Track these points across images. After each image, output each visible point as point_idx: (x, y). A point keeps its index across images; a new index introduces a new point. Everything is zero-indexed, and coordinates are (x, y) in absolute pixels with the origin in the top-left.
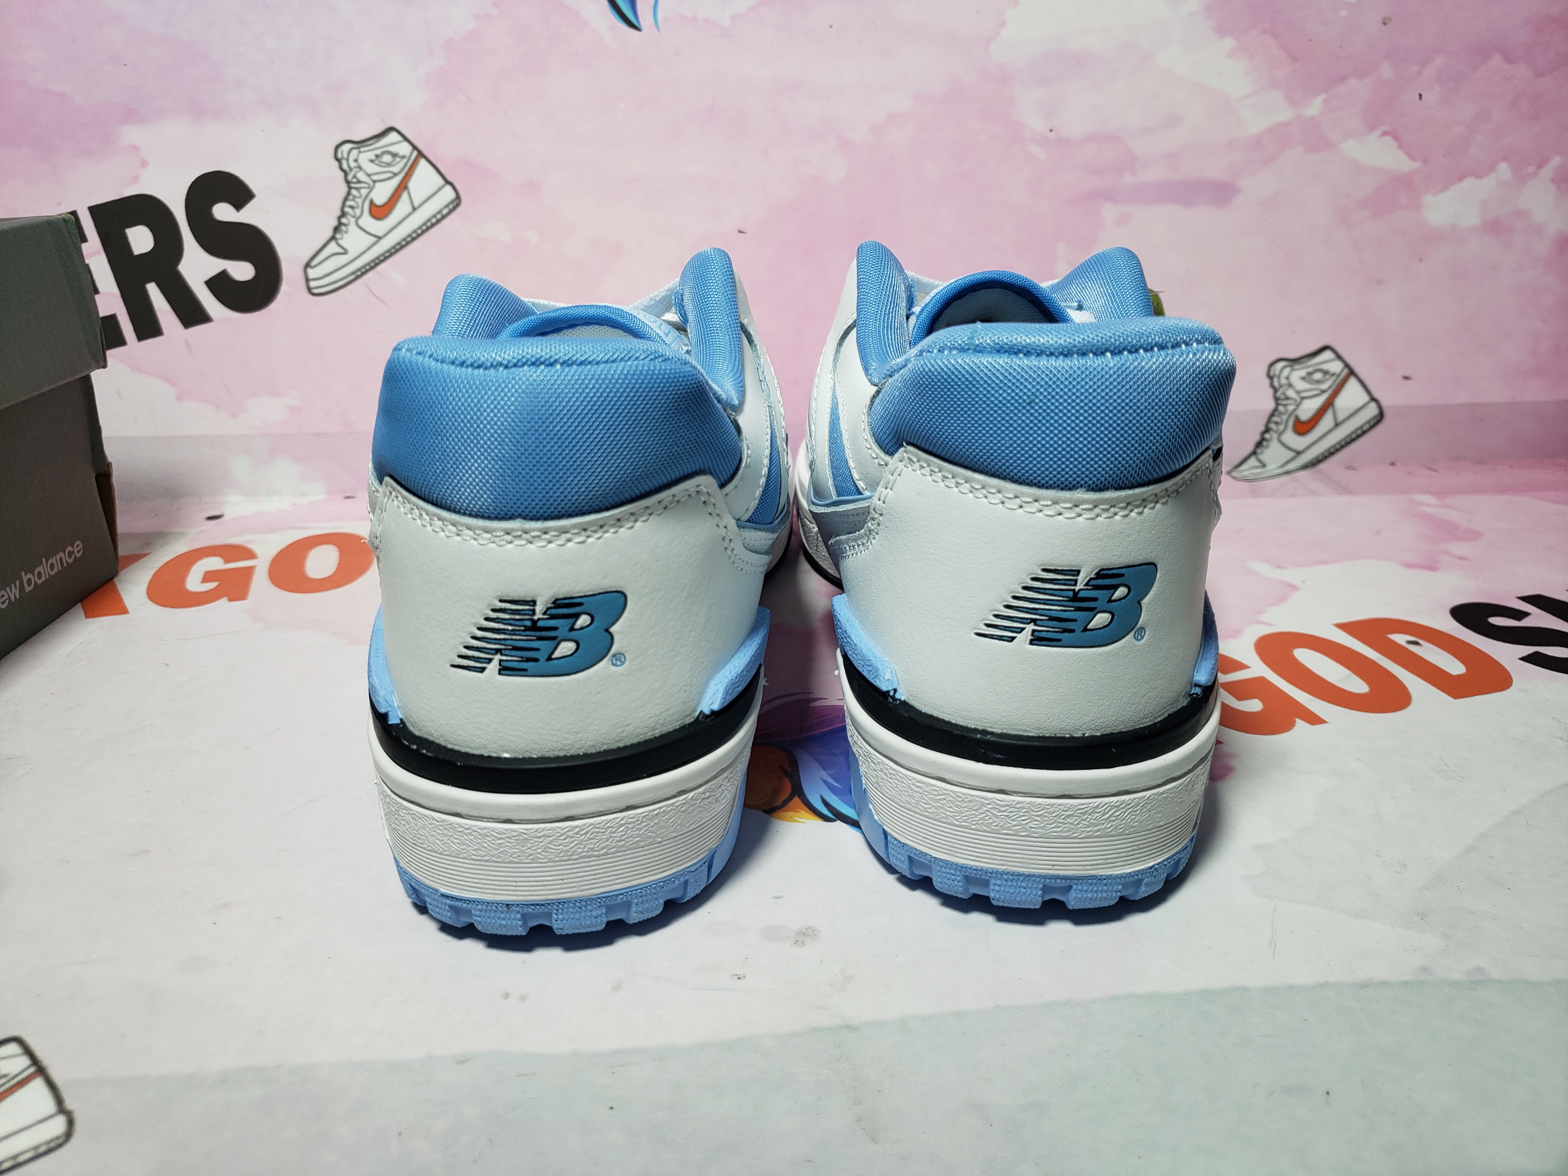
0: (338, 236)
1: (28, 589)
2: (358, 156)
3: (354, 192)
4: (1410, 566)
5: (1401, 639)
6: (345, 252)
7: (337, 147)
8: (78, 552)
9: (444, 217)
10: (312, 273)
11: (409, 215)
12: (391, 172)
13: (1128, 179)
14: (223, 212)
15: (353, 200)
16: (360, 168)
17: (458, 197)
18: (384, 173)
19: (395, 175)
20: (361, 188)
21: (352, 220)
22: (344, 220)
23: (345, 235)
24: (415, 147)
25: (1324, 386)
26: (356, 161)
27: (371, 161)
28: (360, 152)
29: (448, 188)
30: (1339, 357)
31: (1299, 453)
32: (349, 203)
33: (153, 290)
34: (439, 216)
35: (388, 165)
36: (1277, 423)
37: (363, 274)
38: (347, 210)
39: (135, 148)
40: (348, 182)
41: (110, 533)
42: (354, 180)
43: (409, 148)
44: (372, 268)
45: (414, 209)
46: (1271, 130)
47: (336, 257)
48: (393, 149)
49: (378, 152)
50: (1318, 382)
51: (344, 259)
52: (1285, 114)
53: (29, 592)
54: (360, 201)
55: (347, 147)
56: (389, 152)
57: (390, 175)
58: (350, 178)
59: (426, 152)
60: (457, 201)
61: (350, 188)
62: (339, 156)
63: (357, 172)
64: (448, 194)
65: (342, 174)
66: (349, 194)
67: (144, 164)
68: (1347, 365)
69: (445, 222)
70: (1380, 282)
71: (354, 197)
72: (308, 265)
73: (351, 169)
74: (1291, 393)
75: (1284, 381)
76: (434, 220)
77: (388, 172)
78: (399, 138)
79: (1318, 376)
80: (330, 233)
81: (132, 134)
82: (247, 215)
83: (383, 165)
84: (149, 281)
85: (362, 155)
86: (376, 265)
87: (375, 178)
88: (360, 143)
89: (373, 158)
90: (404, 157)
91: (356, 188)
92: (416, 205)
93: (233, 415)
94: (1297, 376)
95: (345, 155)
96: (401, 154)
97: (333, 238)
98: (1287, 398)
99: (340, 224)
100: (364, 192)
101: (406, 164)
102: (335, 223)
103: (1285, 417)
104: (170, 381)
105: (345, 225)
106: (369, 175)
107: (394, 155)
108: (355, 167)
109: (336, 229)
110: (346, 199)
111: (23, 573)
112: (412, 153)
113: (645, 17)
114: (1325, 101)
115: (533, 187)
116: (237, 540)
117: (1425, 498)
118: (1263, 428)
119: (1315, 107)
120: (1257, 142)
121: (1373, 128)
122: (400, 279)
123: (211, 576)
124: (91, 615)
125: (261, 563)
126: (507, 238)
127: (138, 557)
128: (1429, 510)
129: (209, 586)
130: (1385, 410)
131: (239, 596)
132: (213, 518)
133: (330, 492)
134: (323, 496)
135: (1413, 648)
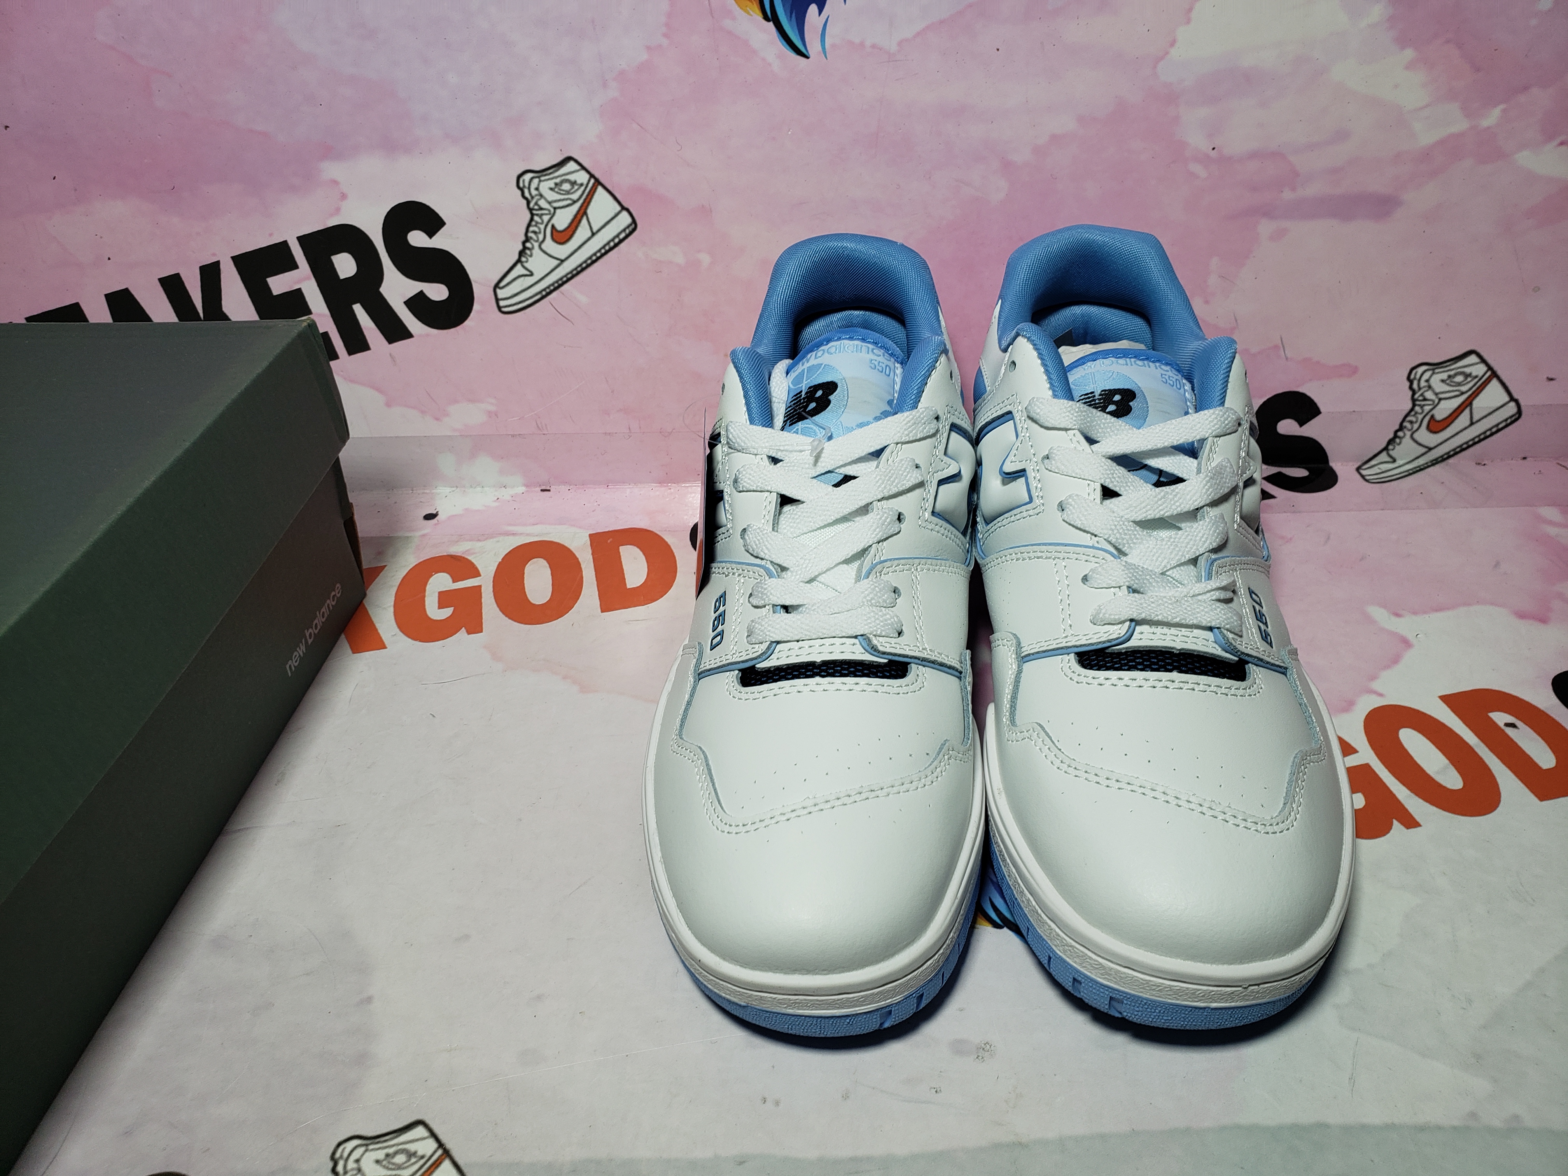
0: (523, 259)
1: (310, 641)
2: (539, 185)
3: (536, 218)
4: (1522, 615)
5: (1500, 718)
6: (532, 274)
8: (339, 593)
9: (621, 241)
10: (501, 293)
11: (589, 239)
12: (570, 199)
13: (1287, 195)
14: (417, 239)
15: (536, 226)
16: (541, 196)
17: (634, 221)
18: (563, 200)
19: (575, 202)
20: (542, 215)
21: (536, 245)
22: (528, 245)
23: (530, 259)
25: (1464, 389)
26: (537, 189)
27: (551, 189)
28: (540, 181)
29: (625, 214)
30: (1483, 361)
31: (1430, 449)
32: (531, 229)
34: (617, 240)
35: (568, 193)
36: (1411, 422)
37: (548, 294)
38: (530, 235)
39: (335, 182)
40: (531, 210)
41: (357, 564)
42: (536, 207)
43: (587, 176)
44: (556, 289)
45: (593, 234)
46: (1442, 142)
47: (522, 279)
48: (572, 177)
49: (558, 180)
50: (1459, 384)
51: (530, 281)
52: (1460, 125)
53: (311, 643)
54: (542, 227)
55: (530, 175)
56: (567, 181)
57: (569, 202)
58: (531, 205)
59: (602, 180)
60: (633, 226)
61: (532, 215)
62: (521, 185)
64: (624, 219)
65: (525, 202)
66: (532, 219)
67: (344, 196)
68: (1490, 368)
69: (622, 245)
70: (1536, 289)
71: (537, 223)
72: (497, 286)
73: (532, 198)
74: (1429, 395)
75: (1423, 383)
76: (612, 244)
77: (567, 199)
78: (577, 167)
79: (1459, 379)
80: (516, 257)
81: (332, 170)
82: (439, 241)
83: (562, 192)
84: (355, 303)
85: (542, 184)
86: (560, 286)
87: (556, 205)
88: (541, 173)
89: (553, 186)
90: (582, 185)
91: (537, 215)
92: (595, 230)
93: (437, 419)
94: (1437, 380)
95: (527, 184)
96: (579, 182)
97: (519, 261)
98: (1425, 399)
99: (525, 248)
100: (546, 218)
102: (521, 247)
103: (1420, 417)
104: (378, 390)
105: (529, 249)
106: (550, 203)
107: (573, 183)
108: (536, 195)
109: (522, 253)
110: (529, 225)
111: (306, 631)
112: (589, 181)
113: (813, 45)
114: (1504, 111)
115: (705, 212)
116: (457, 549)
117: (1550, 513)
118: (1397, 427)
119: (1492, 118)
120: (1426, 155)
121: (1550, 138)
122: (583, 299)
123: (445, 599)
124: (356, 650)
125: (485, 581)
126: (680, 259)
127: (377, 571)
128: (1552, 531)
129: (447, 612)
130: (1523, 408)
131: (476, 627)
132: (430, 517)
133: (527, 486)
134: (521, 489)
135: (1510, 732)
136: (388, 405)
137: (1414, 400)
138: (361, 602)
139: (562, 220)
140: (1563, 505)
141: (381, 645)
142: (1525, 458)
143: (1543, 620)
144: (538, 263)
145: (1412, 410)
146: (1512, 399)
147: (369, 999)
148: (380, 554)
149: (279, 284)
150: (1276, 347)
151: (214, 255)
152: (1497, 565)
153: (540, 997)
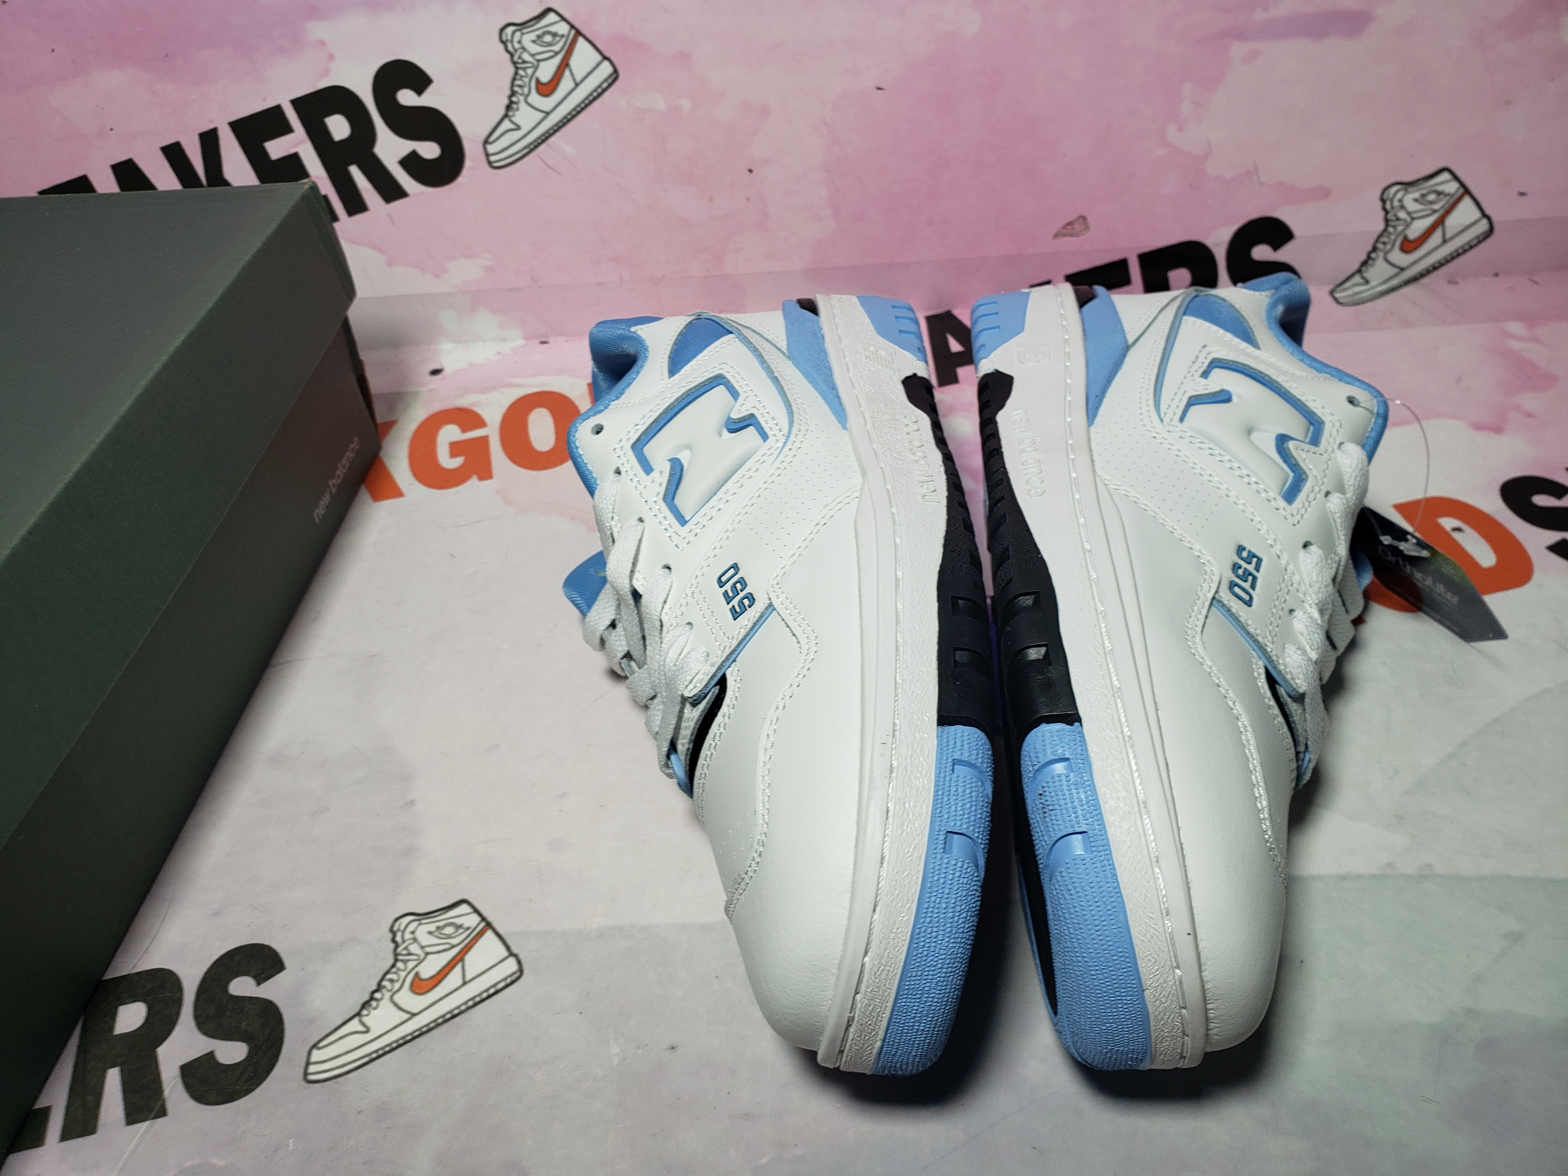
0: (510, 114)
1: (334, 491)
3: (521, 72)
4: (1478, 427)
5: (1448, 523)
6: (518, 128)
7: (502, 30)
9: (604, 91)
10: (491, 149)
13: (1259, 16)
14: (406, 97)
15: (520, 80)
17: (616, 71)
19: (557, 53)
21: (522, 98)
22: (514, 99)
23: (517, 113)
24: (572, 27)
26: (519, 42)
28: (523, 34)
29: (606, 64)
30: (1456, 178)
31: (1402, 269)
33: (355, 171)
34: (600, 90)
35: (550, 44)
36: (1384, 243)
37: (536, 147)
38: (516, 89)
39: (322, 43)
42: (520, 61)
44: (543, 141)
47: (510, 134)
48: (552, 29)
49: (539, 32)
50: (1432, 203)
51: (517, 135)
54: (526, 80)
55: (510, 30)
56: (549, 33)
58: (516, 58)
59: (583, 30)
60: (615, 75)
61: (517, 68)
63: (521, 53)
64: (606, 69)
65: (507, 56)
66: (516, 74)
67: (332, 57)
69: (606, 95)
70: (1508, 103)
71: (522, 76)
72: (486, 142)
73: (516, 51)
74: (1402, 215)
75: (1396, 203)
78: (557, 18)
80: (502, 112)
81: (318, 30)
82: (427, 99)
84: (351, 164)
86: (547, 138)
87: (539, 57)
88: (522, 26)
90: (562, 36)
91: (522, 68)
93: (437, 276)
94: (1410, 200)
95: (509, 38)
97: (506, 116)
99: (511, 102)
101: (565, 44)
102: (506, 101)
103: (1393, 237)
104: (379, 250)
106: (533, 55)
107: (554, 35)
108: (520, 48)
109: (508, 108)
110: (514, 79)
112: (570, 32)
115: (684, 57)
116: (464, 402)
117: (1516, 328)
118: (1370, 248)
122: (569, 150)
123: (456, 449)
124: (376, 498)
125: (492, 431)
126: (662, 106)
127: (390, 425)
128: (1516, 345)
129: (458, 462)
130: (1496, 225)
131: (486, 474)
132: (435, 372)
133: (526, 338)
134: (520, 342)
135: (1456, 536)
136: (390, 264)
137: (1387, 221)
138: (378, 453)
139: (546, 72)
140: (1531, 319)
141: (398, 493)
142: (1496, 275)
143: (1497, 429)
144: (525, 117)
145: (1385, 230)
146: (1485, 215)
147: (412, 803)
148: (391, 408)
149: (276, 148)
150: (1249, 173)
151: (211, 121)
152: (1459, 380)
153: (564, 795)
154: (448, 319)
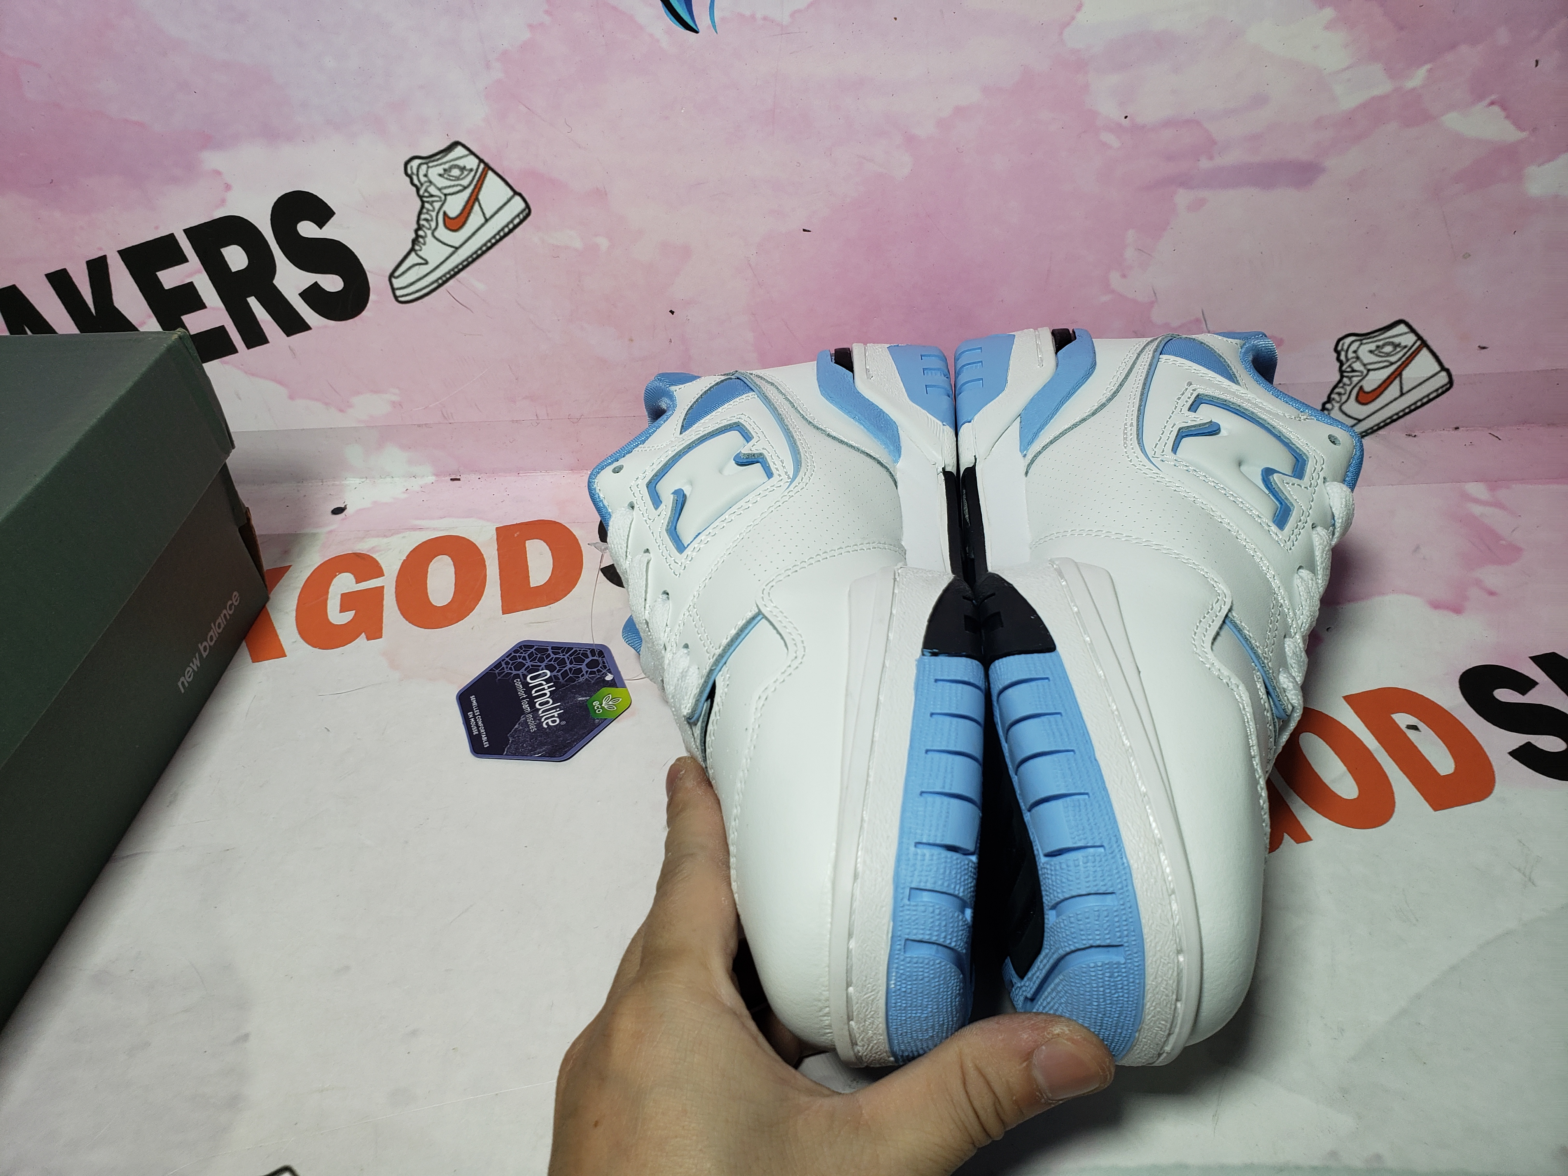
0: (417, 248)
1: (205, 655)
2: (427, 171)
3: (427, 205)
4: (1437, 605)
5: (1402, 720)
7: (406, 164)
8: (236, 601)
9: (515, 227)
11: (482, 225)
12: (461, 185)
13: (1204, 164)
14: (307, 229)
15: (427, 213)
16: (430, 182)
17: (527, 206)
18: (453, 186)
19: (465, 188)
20: (433, 202)
21: (429, 233)
22: (421, 233)
23: (423, 247)
24: (481, 161)
25: (1393, 359)
26: (426, 176)
27: (440, 175)
28: (428, 167)
30: (1413, 330)
31: (1360, 421)
32: (423, 216)
33: (253, 302)
34: (511, 226)
35: (458, 178)
36: (1339, 394)
38: (422, 222)
39: (218, 173)
40: (421, 197)
41: (258, 568)
42: (426, 194)
43: (477, 161)
44: (452, 277)
45: (487, 220)
46: (1364, 106)
47: (417, 267)
48: (461, 163)
49: (446, 166)
50: (1388, 355)
51: (425, 269)
52: (1383, 87)
53: (207, 656)
54: (434, 214)
55: (416, 162)
57: (460, 188)
58: (421, 192)
59: (492, 165)
60: (527, 211)
61: (423, 202)
62: (409, 172)
63: (428, 186)
64: (517, 205)
65: (414, 189)
66: (423, 207)
67: (228, 187)
68: (1419, 337)
69: (518, 231)
70: (1467, 256)
71: (428, 210)
73: (422, 184)
74: (1357, 366)
75: (1351, 355)
76: (506, 230)
77: (457, 185)
79: (1389, 349)
80: (410, 246)
81: (212, 160)
82: (329, 232)
83: (451, 178)
85: (430, 170)
86: (456, 274)
87: (446, 191)
89: (442, 172)
90: (471, 170)
92: (488, 216)
93: (341, 410)
95: (415, 171)
96: (468, 167)
97: (412, 249)
98: (1353, 371)
99: (418, 236)
100: (437, 205)
101: (474, 177)
103: (1349, 388)
104: (280, 383)
105: (422, 237)
106: (440, 189)
107: (463, 169)
108: (426, 182)
110: (420, 213)
111: (200, 645)
112: (479, 166)
113: (702, 19)
114: (1430, 71)
115: (600, 195)
116: (362, 547)
117: (1477, 489)
118: (1325, 399)
119: (1418, 78)
120: (1349, 119)
121: (1480, 98)
122: (480, 286)
123: (348, 601)
124: (256, 659)
125: (388, 582)
126: (578, 244)
127: (281, 572)
128: (1477, 510)
129: (349, 616)
130: (1454, 378)
131: (375, 633)
132: (338, 511)
133: (436, 475)
134: (432, 479)
135: (1411, 734)
136: (291, 397)
137: (1341, 372)
138: (264, 606)
139: (454, 207)
140: (1494, 482)
141: (281, 653)
142: (1457, 428)
143: (1458, 610)
144: (433, 251)
145: (1340, 381)
146: (1443, 368)
147: (246, 1037)
148: (286, 552)
149: (170, 278)
150: (1197, 320)
151: (100, 249)
152: (1417, 548)
153: (414, 1033)
154: (354, 454)
